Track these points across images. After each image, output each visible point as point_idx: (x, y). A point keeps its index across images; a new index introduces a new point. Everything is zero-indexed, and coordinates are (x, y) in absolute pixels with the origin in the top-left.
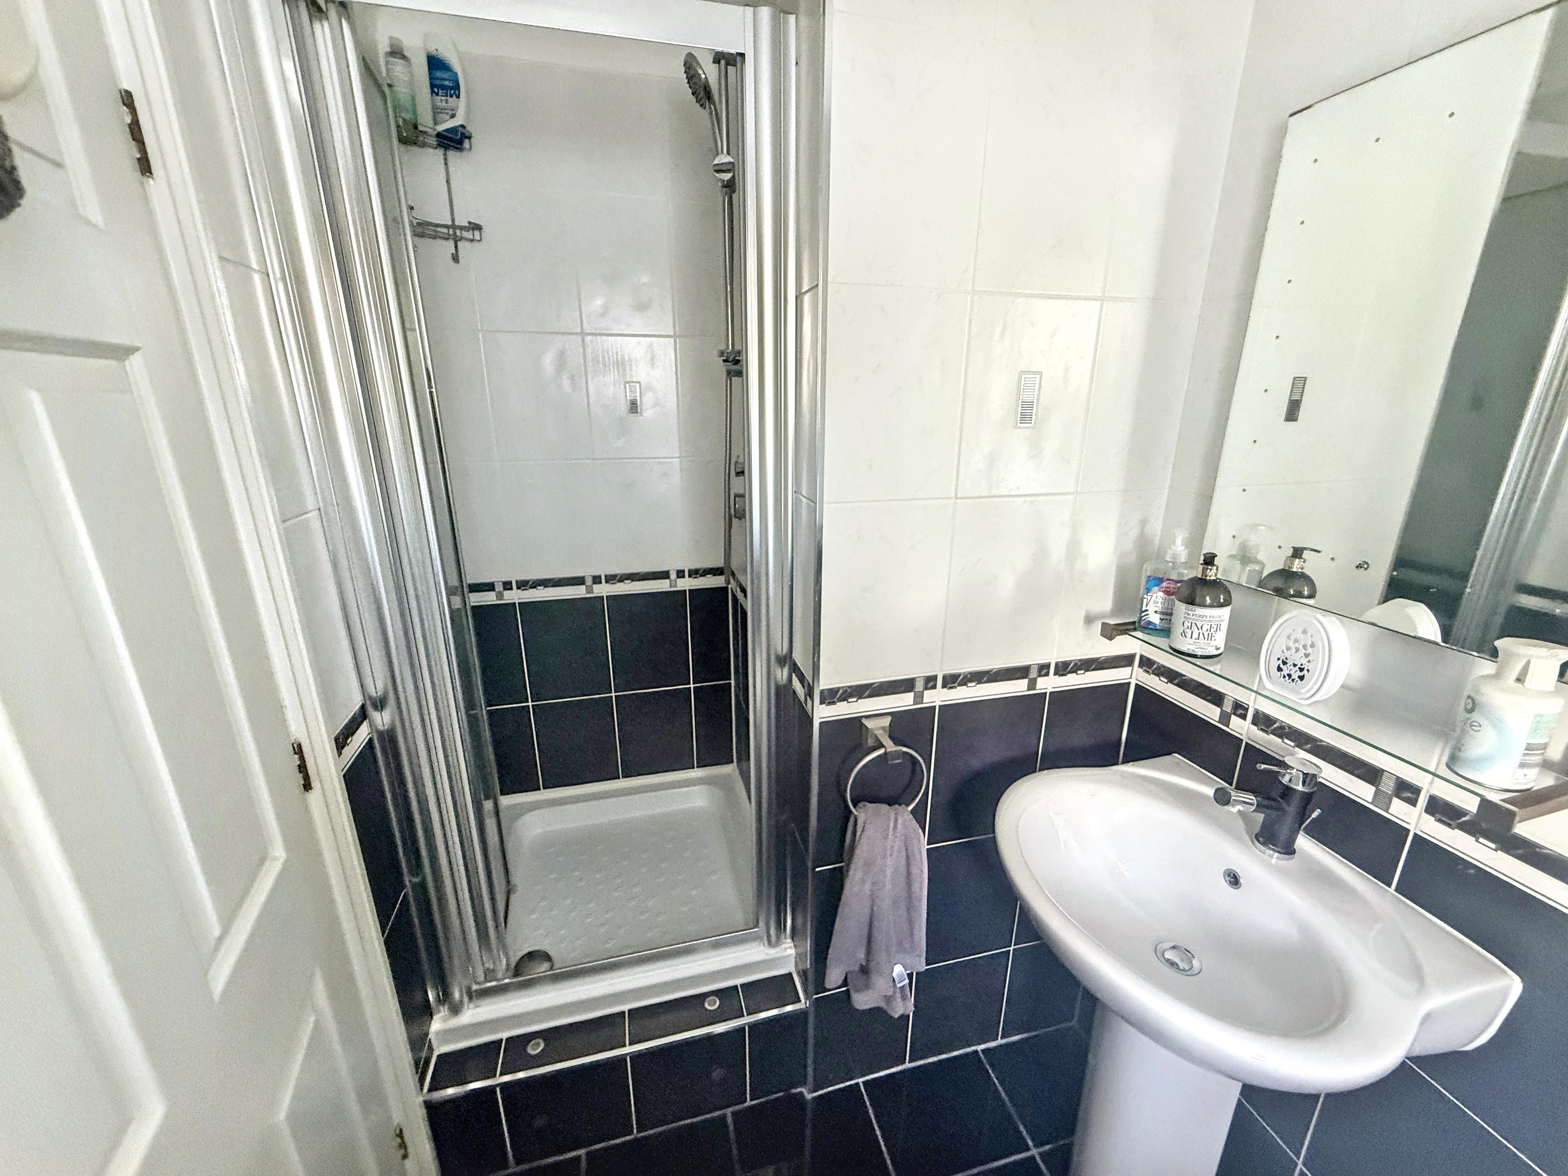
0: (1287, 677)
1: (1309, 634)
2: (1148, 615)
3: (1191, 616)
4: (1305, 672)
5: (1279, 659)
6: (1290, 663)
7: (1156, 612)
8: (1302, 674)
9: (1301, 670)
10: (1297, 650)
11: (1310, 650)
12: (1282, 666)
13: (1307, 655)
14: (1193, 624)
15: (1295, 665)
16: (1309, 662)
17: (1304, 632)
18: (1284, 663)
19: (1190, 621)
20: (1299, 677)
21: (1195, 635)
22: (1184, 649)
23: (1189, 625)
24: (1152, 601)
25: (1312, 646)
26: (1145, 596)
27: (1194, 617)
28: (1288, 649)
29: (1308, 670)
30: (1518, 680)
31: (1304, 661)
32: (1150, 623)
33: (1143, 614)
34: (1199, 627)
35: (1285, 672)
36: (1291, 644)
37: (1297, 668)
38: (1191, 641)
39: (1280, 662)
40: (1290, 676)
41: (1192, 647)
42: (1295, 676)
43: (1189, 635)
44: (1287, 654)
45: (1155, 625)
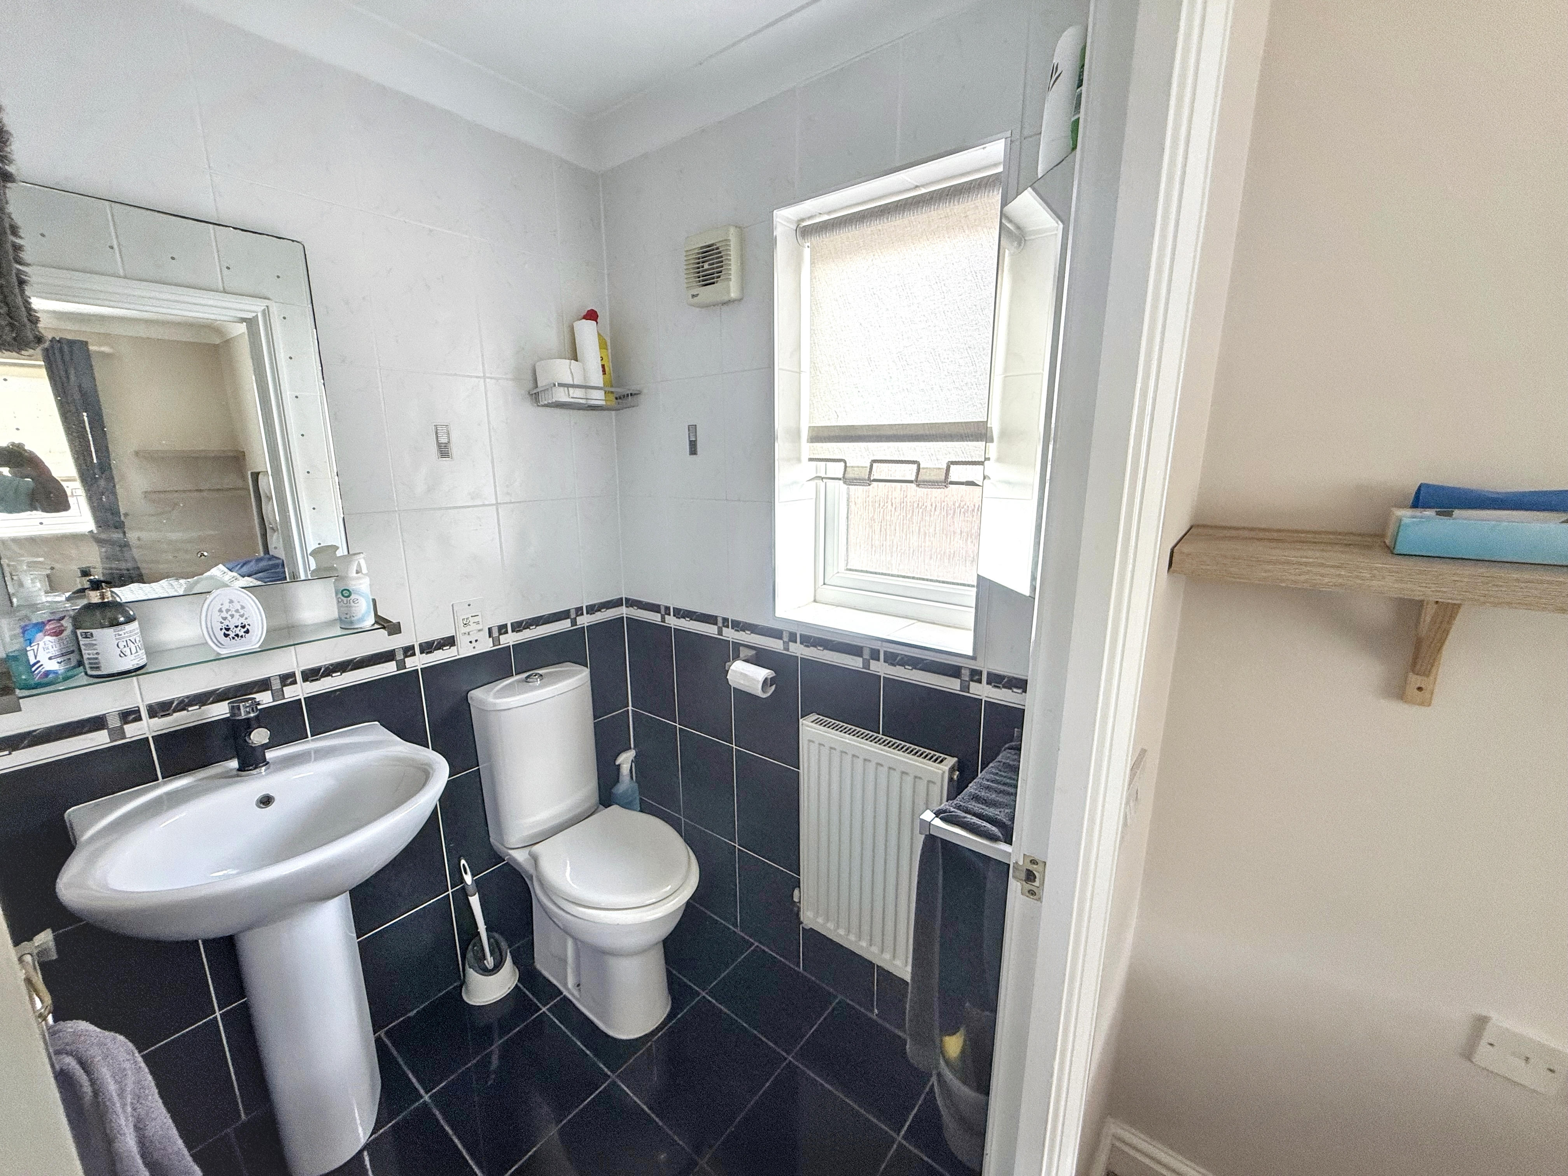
0: (236, 638)
1: (236, 602)
2: (42, 665)
3: (123, 635)
4: (247, 627)
5: (221, 629)
6: (232, 627)
7: (50, 658)
8: (245, 629)
9: (243, 627)
10: (232, 616)
11: (242, 612)
12: (227, 632)
13: (242, 616)
14: (128, 642)
15: (237, 627)
16: (246, 619)
17: (231, 602)
18: (228, 629)
19: (124, 640)
20: (244, 632)
21: (134, 651)
22: (129, 667)
23: (125, 644)
24: (41, 649)
25: (243, 607)
26: (28, 648)
27: (126, 635)
28: (225, 619)
29: (249, 625)
30: (357, 572)
31: (242, 620)
32: (47, 673)
33: (33, 669)
34: (134, 641)
35: (232, 635)
36: (224, 614)
37: (239, 628)
38: (133, 657)
39: (224, 630)
40: (237, 635)
41: (135, 662)
42: (241, 633)
43: (128, 653)
44: (226, 623)
45: (55, 672)
